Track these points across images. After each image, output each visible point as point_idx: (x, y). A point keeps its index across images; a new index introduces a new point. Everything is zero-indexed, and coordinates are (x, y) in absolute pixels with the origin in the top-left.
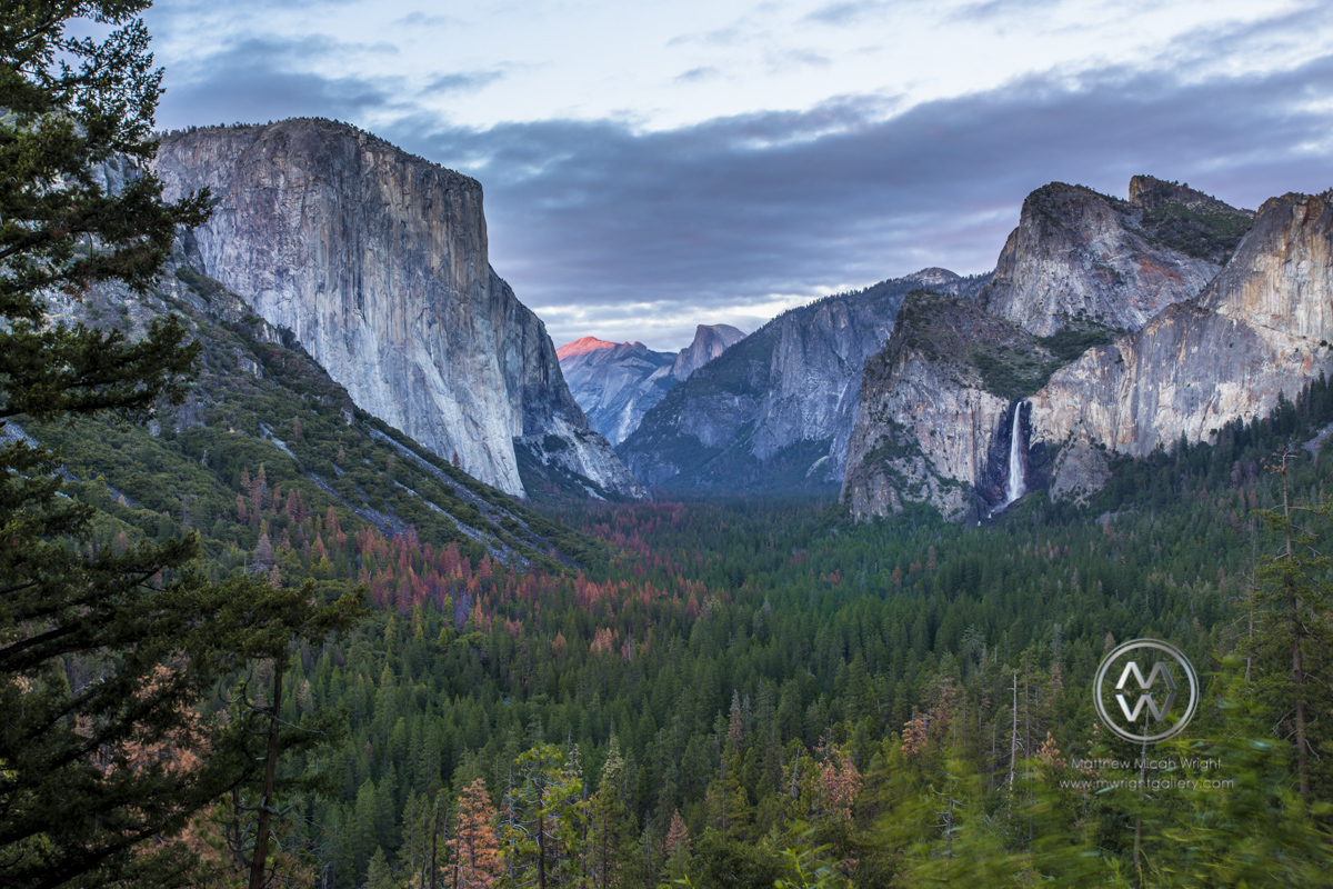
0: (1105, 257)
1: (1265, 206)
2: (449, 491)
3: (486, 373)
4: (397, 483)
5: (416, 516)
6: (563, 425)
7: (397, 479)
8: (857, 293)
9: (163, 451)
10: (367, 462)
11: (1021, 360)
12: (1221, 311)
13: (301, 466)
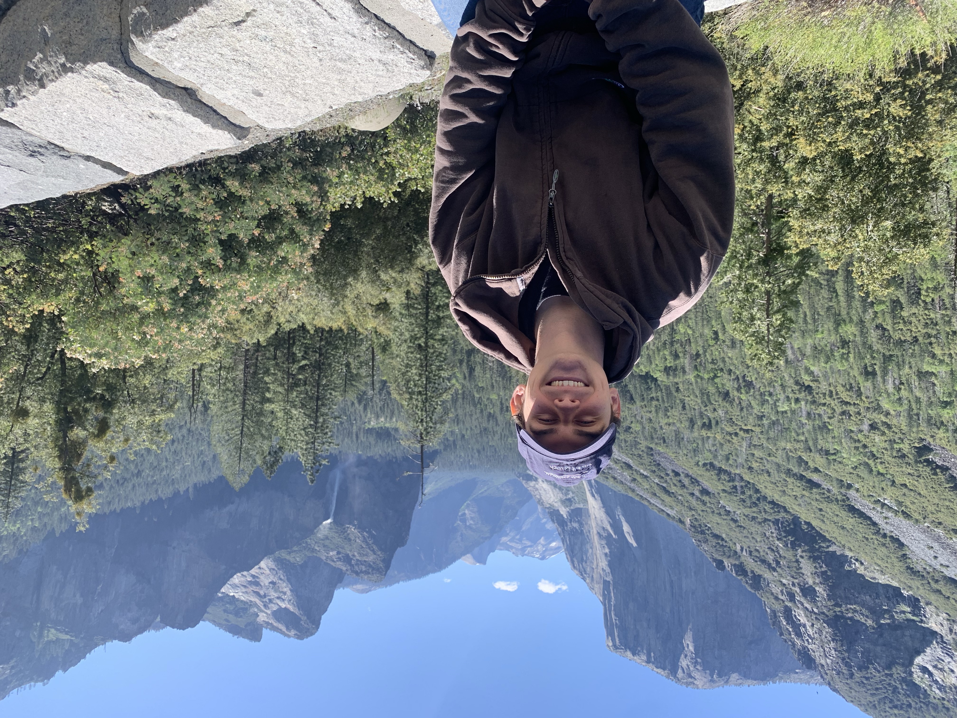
0: (278, 598)
2: (634, 480)
3: (604, 542)
4: (664, 485)
5: (654, 468)
6: (562, 513)
7: (664, 488)
8: (403, 580)
9: (794, 507)
10: (680, 498)
11: (327, 542)
13: (716, 495)
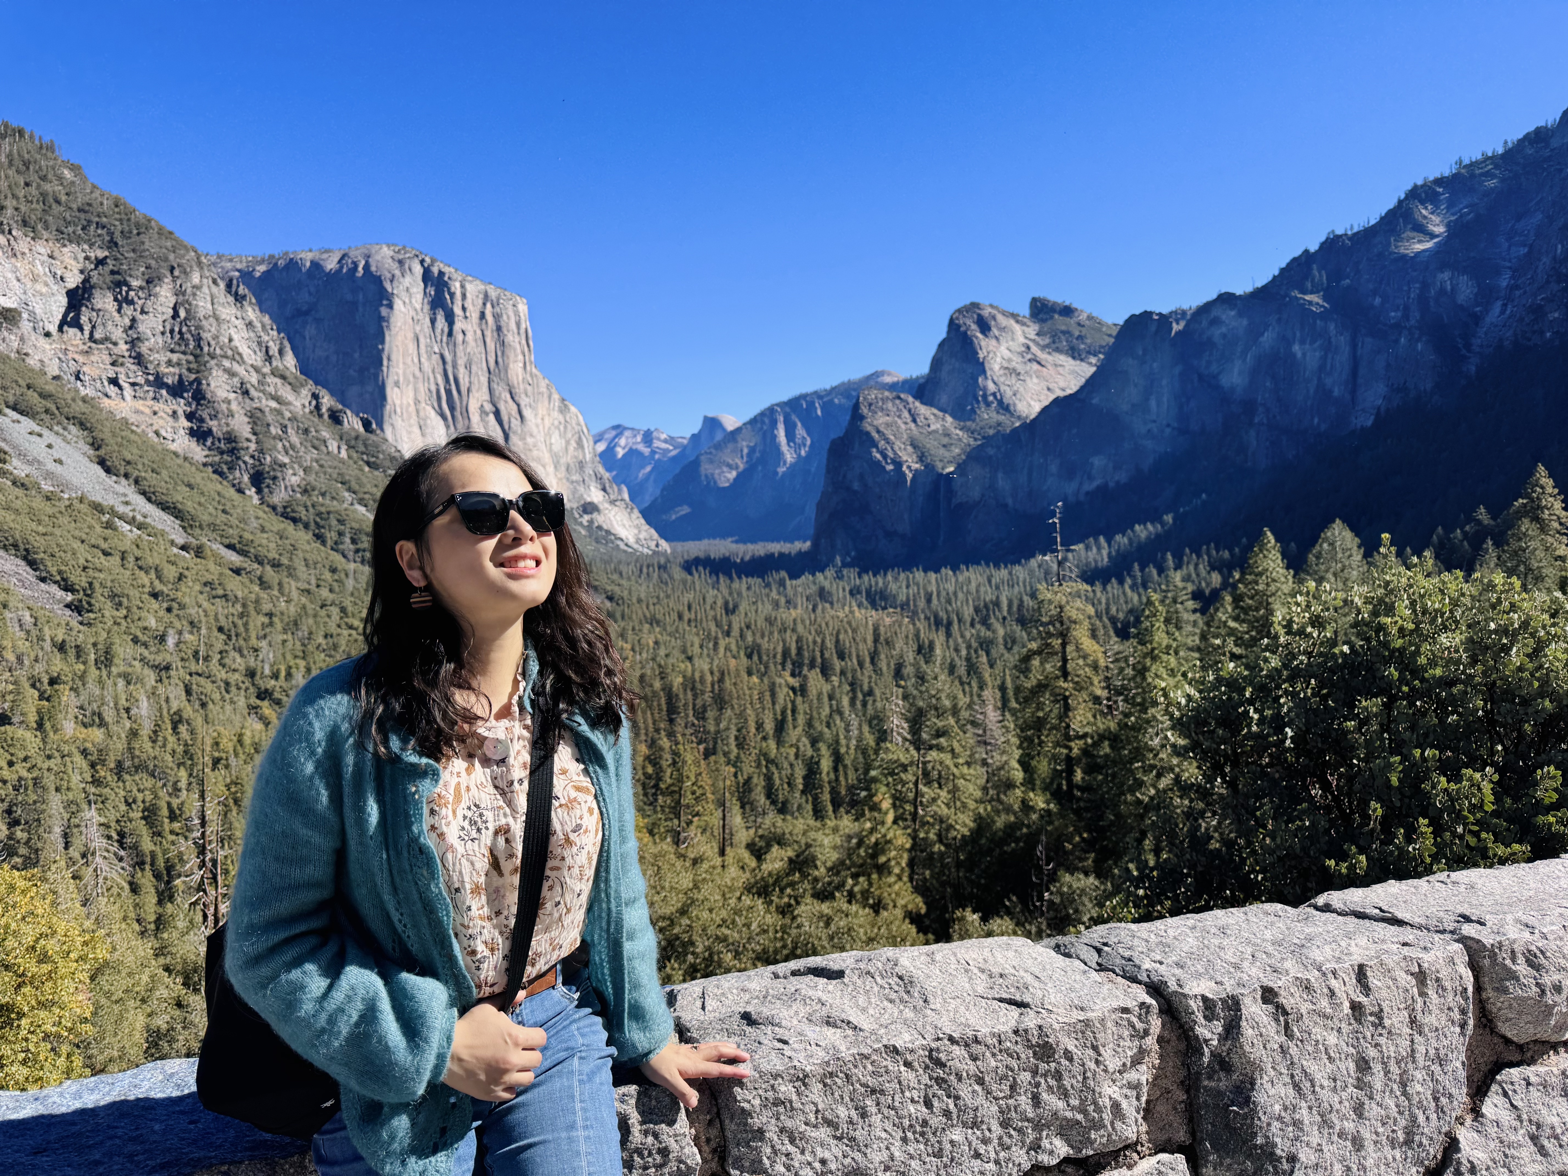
1: (1127, 321)
6: (599, 494)
12: (1094, 401)
